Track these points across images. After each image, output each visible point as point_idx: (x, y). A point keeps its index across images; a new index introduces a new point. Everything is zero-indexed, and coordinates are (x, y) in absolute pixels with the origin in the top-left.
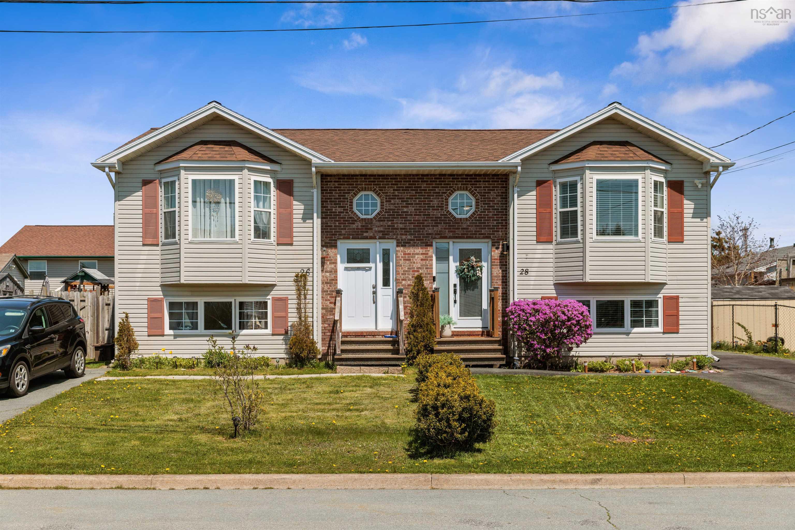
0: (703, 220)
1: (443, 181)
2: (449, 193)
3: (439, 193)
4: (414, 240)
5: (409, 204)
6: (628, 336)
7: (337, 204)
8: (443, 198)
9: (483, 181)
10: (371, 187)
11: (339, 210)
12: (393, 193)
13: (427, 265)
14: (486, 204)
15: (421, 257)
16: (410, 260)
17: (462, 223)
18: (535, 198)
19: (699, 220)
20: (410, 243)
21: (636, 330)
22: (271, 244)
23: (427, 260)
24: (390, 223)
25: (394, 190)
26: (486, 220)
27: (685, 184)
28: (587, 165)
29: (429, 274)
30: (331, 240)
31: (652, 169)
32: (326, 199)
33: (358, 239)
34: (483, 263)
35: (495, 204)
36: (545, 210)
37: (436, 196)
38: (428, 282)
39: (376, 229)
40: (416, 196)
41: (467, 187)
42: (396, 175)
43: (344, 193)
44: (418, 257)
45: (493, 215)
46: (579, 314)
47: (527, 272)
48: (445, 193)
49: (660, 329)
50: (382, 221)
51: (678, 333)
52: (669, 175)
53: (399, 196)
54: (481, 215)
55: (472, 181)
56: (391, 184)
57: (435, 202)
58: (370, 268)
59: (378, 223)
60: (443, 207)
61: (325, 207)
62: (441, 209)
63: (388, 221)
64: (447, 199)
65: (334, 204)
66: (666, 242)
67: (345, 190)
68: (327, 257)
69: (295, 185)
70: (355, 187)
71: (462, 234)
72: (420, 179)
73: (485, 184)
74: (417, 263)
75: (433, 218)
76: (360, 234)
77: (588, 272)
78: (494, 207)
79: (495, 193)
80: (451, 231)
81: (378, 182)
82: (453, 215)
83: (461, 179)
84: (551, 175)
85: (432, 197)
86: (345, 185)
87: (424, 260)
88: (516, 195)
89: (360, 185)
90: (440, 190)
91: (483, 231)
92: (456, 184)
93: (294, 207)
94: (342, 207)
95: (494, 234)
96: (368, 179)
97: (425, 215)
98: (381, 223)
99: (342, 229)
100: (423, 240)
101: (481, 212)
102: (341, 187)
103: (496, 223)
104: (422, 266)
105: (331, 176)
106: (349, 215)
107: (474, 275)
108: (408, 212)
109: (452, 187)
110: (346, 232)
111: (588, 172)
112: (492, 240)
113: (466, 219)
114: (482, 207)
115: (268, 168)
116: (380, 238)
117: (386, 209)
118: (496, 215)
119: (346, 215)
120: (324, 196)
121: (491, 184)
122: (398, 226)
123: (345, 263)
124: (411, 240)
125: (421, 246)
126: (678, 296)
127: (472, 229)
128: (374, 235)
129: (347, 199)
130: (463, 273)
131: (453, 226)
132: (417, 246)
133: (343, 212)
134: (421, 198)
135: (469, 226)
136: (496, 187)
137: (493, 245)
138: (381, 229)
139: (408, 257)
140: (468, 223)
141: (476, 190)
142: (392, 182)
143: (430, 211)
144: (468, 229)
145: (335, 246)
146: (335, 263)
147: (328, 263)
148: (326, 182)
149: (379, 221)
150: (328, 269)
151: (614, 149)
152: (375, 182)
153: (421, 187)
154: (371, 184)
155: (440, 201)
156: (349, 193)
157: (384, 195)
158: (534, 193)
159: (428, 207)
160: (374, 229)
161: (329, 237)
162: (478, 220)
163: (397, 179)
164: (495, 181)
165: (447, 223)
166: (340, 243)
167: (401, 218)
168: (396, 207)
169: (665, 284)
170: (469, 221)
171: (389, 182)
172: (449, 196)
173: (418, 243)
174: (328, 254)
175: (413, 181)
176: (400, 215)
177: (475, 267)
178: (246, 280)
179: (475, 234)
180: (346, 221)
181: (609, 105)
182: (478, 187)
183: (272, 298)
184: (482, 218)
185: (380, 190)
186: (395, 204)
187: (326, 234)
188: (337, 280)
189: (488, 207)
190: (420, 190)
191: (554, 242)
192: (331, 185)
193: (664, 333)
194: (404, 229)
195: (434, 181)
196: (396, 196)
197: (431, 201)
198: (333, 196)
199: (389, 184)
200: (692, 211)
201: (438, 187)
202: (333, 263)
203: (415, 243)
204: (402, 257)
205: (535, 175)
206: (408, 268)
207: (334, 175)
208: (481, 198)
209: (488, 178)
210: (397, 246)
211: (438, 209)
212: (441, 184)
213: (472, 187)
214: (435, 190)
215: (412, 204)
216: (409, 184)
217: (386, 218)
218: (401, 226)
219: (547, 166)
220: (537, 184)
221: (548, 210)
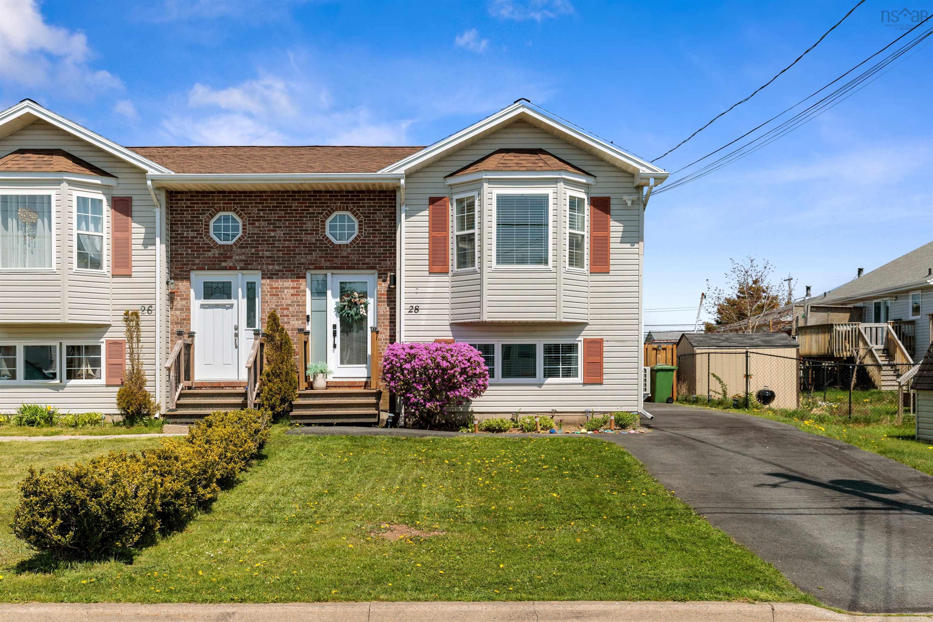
0: (634, 246)
1: (318, 199)
2: (326, 213)
3: (314, 213)
4: (283, 271)
5: (277, 227)
6: (541, 387)
7: (189, 227)
8: (318, 220)
9: (368, 200)
10: (231, 207)
11: (191, 234)
12: (258, 214)
13: (299, 302)
14: (372, 227)
15: (292, 291)
16: (278, 295)
17: (341, 250)
18: (427, 218)
19: (629, 245)
20: (278, 274)
21: (550, 380)
22: (104, 276)
23: (299, 295)
24: (254, 250)
25: (258, 210)
26: (371, 247)
27: (612, 201)
28: (484, 177)
29: (301, 312)
30: (183, 271)
31: (567, 182)
32: (175, 221)
33: (215, 269)
34: (368, 298)
35: (382, 227)
36: (439, 234)
37: (310, 217)
38: (300, 322)
39: (237, 257)
40: (286, 217)
41: (347, 207)
42: (261, 192)
43: (197, 214)
44: (288, 292)
45: (379, 240)
47: (417, 309)
48: (321, 213)
49: (580, 379)
50: (243, 248)
51: (601, 384)
52: (592, 191)
53: (264, 217)
54: (365, 240)
55: (353, 200)
56: (256, 203)
57: (309, 225)
58: (231, 306)
59: (239, 251)
60: (318, 230)
61: (174, 231)
62: (316, 234)
63: (251, 247)
64: (324, 221)
65: (186, 227)
66: (588, 273)
67: (199, 210)
68: (177, 292)
69: (134, 203)
70: (211, 207)
71: (341, 264)
72: (290, 196)
73: (370, 203)
74: (286, 299)
75: (306, 244)
76: (218, 264)
77: (486, 309)
78: (381, 230)
79: (382, 213)
80: (329, 261)
81: (239, 200)
82: (330, 241)
83: (341, 196)
84: (447, 191)
85: (304, 219)
86: (198, 203)
87: (296, 295)
88: (403, 215)
89: (217, 203)
90: (315, 210)
91: (367, 260)
92: (335, 203)
93: (133, 230)
94: (196, 231)
95: (380, 264)
96: (227, 196)
97: (297, 240)
98: (243, 250)
99: (195, 258)
100: (294, 271)
101: (365, 237)
102: (194, 207)
103: (383, 250)
104: (292, 302)
105: (181, 192)
106: (204, 241)
107: (357, 314)
108: (275, 237)
109: (329, 206)
110: (200, 261)
111: (486, 185)
112: (379, 270)
113: (347, 245)
114: (365, 230)
115: (99, 182)
116: (242, 269)
117: (249, 234)
118: (382, 240)
119: (200, 241)
120: (174, 217)
121: (377, 203)
122: (263, 254)
123: (200, 299)
124: (279, 271)
125: (291, 278)
126: (602, 339)
127: (355, 258)
128: (234, 264)
129: (202, 220)
130: (344, 311)
131: (331, 254)
132: (287, 278)
133: (196, 237)
134: (292, 220)
135: (350, 254)
136: (382, 206)
137: (379, 278)
138: (243, 258)
139: (276, 292)
140: (349, 249)
141: (359, 210)
142: (256, 200)
143: (302, 236)
144: (349, 257)
145: (188, 279)
146: (188, 299)
147: (179, 298)
148: (176, 200)
149: (240, 248)
150: (179, 307)
151: (521, 158)
152: (235, 200)
153: (291, 207)
154: (231, 203)
155: (314, 224)
156: (204, 214)
157: (246, 217)
158: (426, 213)
159: (300, 230)
160: (234, 258)
161: (179, 268)
162: (361, 247)
163: (262, 196)
164: (382, 199)
165: (323, 250)
166: (193, 275)
167: (267, 244)
168: (261, 231)
169: (586, 324)
170: (350, 247)
171: (253, 200)
172: (326, 218)
173: (288, 275)
174: (178, 288)
175: (282, 200)
176: (266, 240)
177: (358, 303)
178: (66, 320)
179: (356, 264)
180: (201, 247)
181: (515, 102)
182: (361, 207)
183: (106, 340)
184: (366, 244)
185: (242, 210)
186: (260, 227)
187: (175, 263)
188: (189, 319)
189: (373, 230)
190: (291, 210)
191: (450, 274)
192: (183, 204)
193: (584, 384)
194: (270, 257)
195: (307, 199)
196: (261, 217)
197: (304, 224)
198: (185, 217)
199: (252, 203)
200: (620, 234)
201: (313, 207)
202: (185, 299)
203: (284, 274)
204: (268, 292)
205: (427, 191)
206: (276, 305)
207: (186, 192)
208: (365, 220)
209: (373, 196)
210: (263, 278)
211: (313, 234)
212: (316, 203)
213: (354, 206)
214: (309, 210)
215: (281, 227)
216: (277, 203)
217: (249, 244)
218: (267, 254)
219: (442, 180)
220: (430, 202)
221: (443, 234)
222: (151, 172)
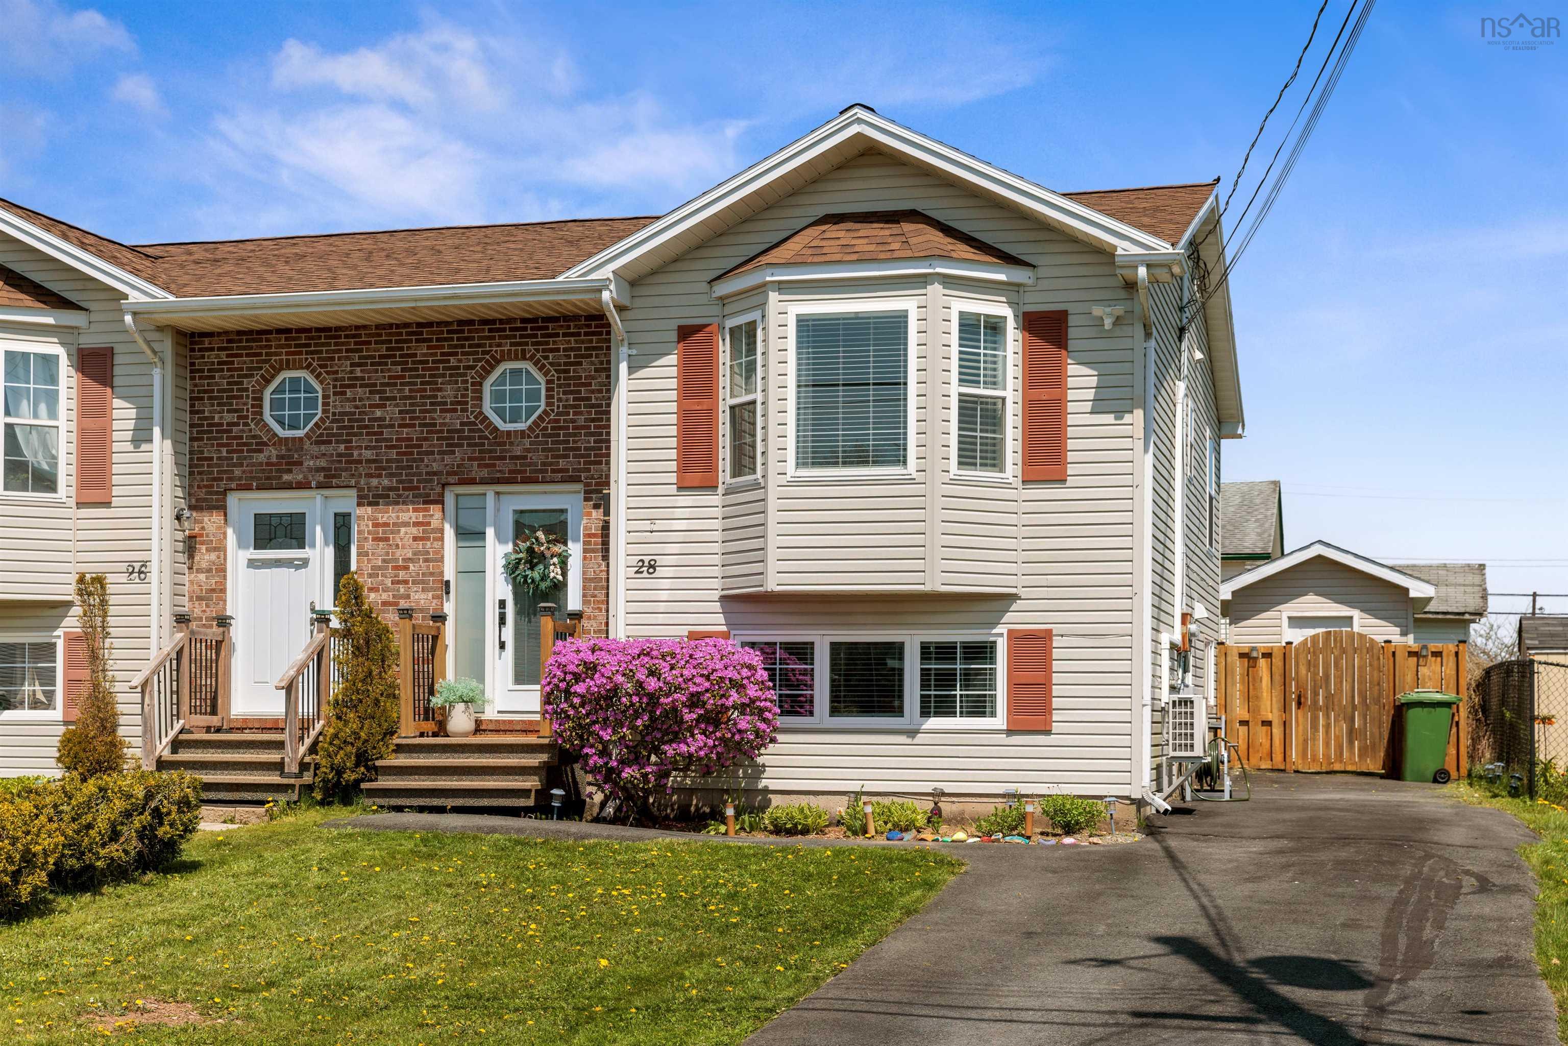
0: (1122, 418)
1: (467, 339)
2: (483, 367)
3: (458, 368)
4: (397, 489)
5: (388, 399)
6: (913, 737)
7: (224, 404)
8: (466, 382)
9: (565, 335)
10: (300, 360)
11: (229, 418)
12: (351, 372)
13: (428, 553)
14: (571, 392)
15: (414, 531)
16: (387, 539)
17: (511, 444)
18: (674, 371)
19: (1109, 418)
20: (388, 496)
21: (934, 722)
22: (62, 505)
23: (428, 539)
24: (342, 446)
25: (352, 365)
26: (570, 435)
27: (1072, 321)
28: (768, 279)
29: (432, 574)
30: (211, 493)
31: (949, 281)
32: (199, 392)
33: (271, 488)
34: (570, 544)
35: (593, 392)
36: (698, 404)
37: (451, 375)
38: (430, 594)
39: (311, 463)
40: (403, 377)
41: (523, 351)
42: (357, 328)
43: (239, 376)
44: (406, 533)
45: (586, 420)
46: (702, 676)
47: (652, 566)
48: (472, 368)
49: (1000, 721)
50: (324, 442)
51: (1048, 732)
52: (1029, 298)
53: (363, 379)
54: (558, 421)
55: (536, 336)
56: (347, 351)
57: (448, 393)
58: (305, 563)
59: (315, 449)
60: (467, 403)
61: (197, 412)
62: (463, 410)
63: (337, 442)
64: (481, 384)
65: (219, 405)
66: (1017, 483)
67: (241, 369)
68: (201, 535)
69: (118, 360)
70: (266, 361)
71: (510, 472)
72: (412, 334)
73: (569, 342)
74: (404, 547)
75: (442, 431)
76: (276, 478)
77: (773, 566)
78: (589, 399)
79: (592, 363)
80: (487, 466)
81: (316, 345)
82: (491, 423)
83: (511, 329)
84: (716, 310)
85: (440, 380)
86: (241, 356)
87: (422, 539)
88: (623, 367)
89: (276, 354)
90: (460, 361)
91: (562, 463)
92: (499, 345)
93: (116, 414)
94: (236, 411)
95: (589, 470)
96: (294, 339)
97: (425, 425)
98: (323, 447)
99: (235, 465)
100: (418, 488)
101: (557, 414)
102: (232, 363)
103: (595, 442)
104: (415, 554)
105: (210, 335)
106: (250, 430)
107: (544, 578)
108: (384, 419)
109: (487, 353)
110: (244, 472)
111: (773, 297)
112: (587, 485)
113: (523, 432)
114: (559, 400)
115: (50, 320)
116: (320, 486)
117: (334, 414)
118: (593, 420)
119: (243, 431)
120: (196, 385)
121: (583, 342)
122: (360, 455)
123: (247, 548)
124: (390, 489)
125: (413, 503)
126: (1051, 630)
127: (537, 458)
128: (305, 477)
129: (247, 390)
130: (517, 572)
131: (490, 451)
132: (404, 503)
133: (237, 424)
134: (415, 384)
135: (528, 450)
136: (594, 348)
137: (586, 499)
138: (322, 463)
139: (384, 532)
140: (527, 441)
141: (546, 358)
142: (348, 343)
143: (435, 415)
144: (525, 457)
145: (222, 508)
146: (220, 549)
147: (204, 547)
148: (200, 350)
149: (318, 443)
150: (204, 565)
151: (861, 234)
152: (309, 345)
153: (415, 355)
154: (300, 353)
155: (458, 389)
156: (252, 376)
157: (329, 379)
158: (673, 359)
159: (432, 404)
160: (306, 464)
161: (205, 486)
162: (550, 436)
163: (360, 336)
164: (593, 334)
165: (476, 445)
166: (233, 500)
167: (368, 434)
168: (357, 407)
169: (1014, 597)
170: (529, 437)
171: (343, 344)
172: (483, 378)
173: (408, 497)
174: (203, 528)
175: (397, 342)
176: (366, 427)
177: (548, 554)
179: (541, 471)
180: (245, 444)
181: (841, 113)
182: (552, 350)
183: (65, 633)
184: (560, 428)
185: (321, 366)
186: (354, 400)
187: (198, 477)
188: (223, 591)
189: (575, 399)
190: (414, 363)
191: (720, 490)
192: (213, 357)
193: (1010, 732)
194: (374, 461)
195: (445, 339)
196: (356, 378)
197: (440, 390)
198: (217, 384)
199: (340, 351)
200: (1090, 394)
201: (456, 354)
202: (215, 549)
203: (399, 496)
204: (369, 533)
205: (673, 313)
206: (384, 561)
207: (219, 334)
208: (559, 379)
209: (576, 326)
210: (359, 504)
211: (455, 410)
212: (463, 346)
213: (537, 350)
214: (449, 361)
215: (395, 398)
216: (388, 349)
217: (334, 435)
218: (368, 454)
219: (704, 287)
220: (679, 336)
221: (706, 404)
222: (135, 297)
